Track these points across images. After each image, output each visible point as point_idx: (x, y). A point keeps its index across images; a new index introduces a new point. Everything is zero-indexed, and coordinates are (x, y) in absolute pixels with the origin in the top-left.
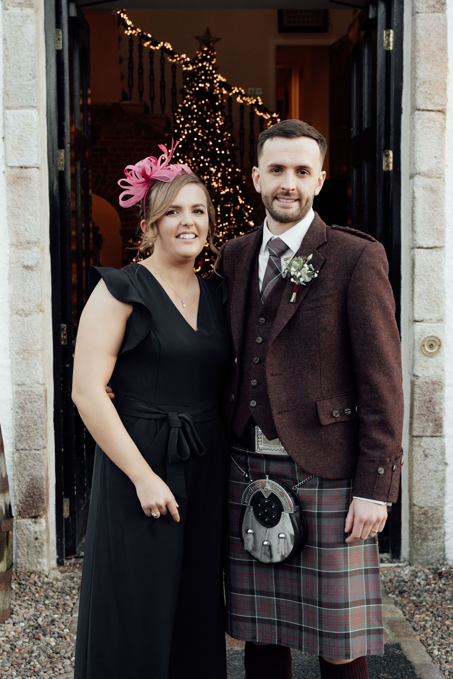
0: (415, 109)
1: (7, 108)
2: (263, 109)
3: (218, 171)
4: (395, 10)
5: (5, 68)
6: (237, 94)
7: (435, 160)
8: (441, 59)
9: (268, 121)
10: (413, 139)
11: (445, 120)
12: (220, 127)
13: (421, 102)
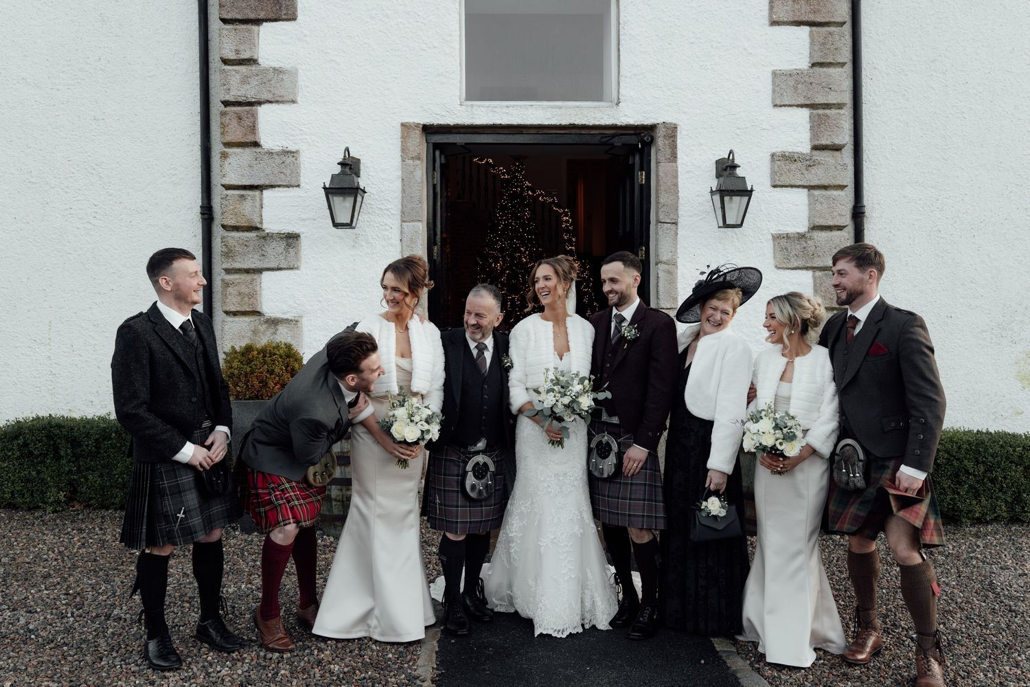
0: (658, 222)
1: (403, 221)
2: (558, 206)
3: (525, 251)
4: (645, 160)
5: (402, 197)
6: (539, 195)
7: (671, 254)
8: (674, 191)
9: (562, 214)
10: (657, 240)
11: (677, 229)
12: (528, 219)
13: (662, 218)
